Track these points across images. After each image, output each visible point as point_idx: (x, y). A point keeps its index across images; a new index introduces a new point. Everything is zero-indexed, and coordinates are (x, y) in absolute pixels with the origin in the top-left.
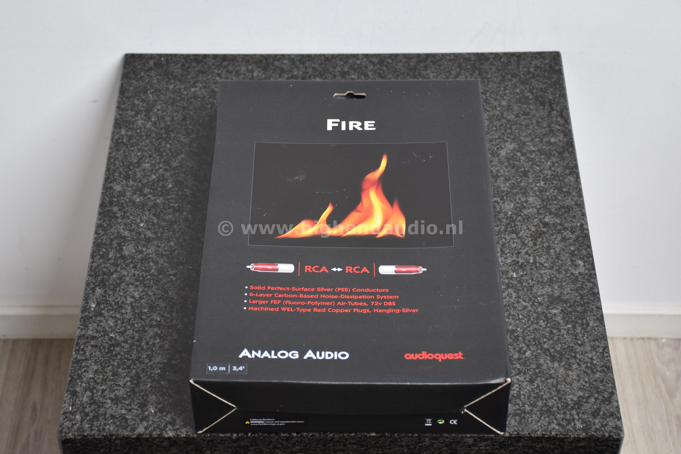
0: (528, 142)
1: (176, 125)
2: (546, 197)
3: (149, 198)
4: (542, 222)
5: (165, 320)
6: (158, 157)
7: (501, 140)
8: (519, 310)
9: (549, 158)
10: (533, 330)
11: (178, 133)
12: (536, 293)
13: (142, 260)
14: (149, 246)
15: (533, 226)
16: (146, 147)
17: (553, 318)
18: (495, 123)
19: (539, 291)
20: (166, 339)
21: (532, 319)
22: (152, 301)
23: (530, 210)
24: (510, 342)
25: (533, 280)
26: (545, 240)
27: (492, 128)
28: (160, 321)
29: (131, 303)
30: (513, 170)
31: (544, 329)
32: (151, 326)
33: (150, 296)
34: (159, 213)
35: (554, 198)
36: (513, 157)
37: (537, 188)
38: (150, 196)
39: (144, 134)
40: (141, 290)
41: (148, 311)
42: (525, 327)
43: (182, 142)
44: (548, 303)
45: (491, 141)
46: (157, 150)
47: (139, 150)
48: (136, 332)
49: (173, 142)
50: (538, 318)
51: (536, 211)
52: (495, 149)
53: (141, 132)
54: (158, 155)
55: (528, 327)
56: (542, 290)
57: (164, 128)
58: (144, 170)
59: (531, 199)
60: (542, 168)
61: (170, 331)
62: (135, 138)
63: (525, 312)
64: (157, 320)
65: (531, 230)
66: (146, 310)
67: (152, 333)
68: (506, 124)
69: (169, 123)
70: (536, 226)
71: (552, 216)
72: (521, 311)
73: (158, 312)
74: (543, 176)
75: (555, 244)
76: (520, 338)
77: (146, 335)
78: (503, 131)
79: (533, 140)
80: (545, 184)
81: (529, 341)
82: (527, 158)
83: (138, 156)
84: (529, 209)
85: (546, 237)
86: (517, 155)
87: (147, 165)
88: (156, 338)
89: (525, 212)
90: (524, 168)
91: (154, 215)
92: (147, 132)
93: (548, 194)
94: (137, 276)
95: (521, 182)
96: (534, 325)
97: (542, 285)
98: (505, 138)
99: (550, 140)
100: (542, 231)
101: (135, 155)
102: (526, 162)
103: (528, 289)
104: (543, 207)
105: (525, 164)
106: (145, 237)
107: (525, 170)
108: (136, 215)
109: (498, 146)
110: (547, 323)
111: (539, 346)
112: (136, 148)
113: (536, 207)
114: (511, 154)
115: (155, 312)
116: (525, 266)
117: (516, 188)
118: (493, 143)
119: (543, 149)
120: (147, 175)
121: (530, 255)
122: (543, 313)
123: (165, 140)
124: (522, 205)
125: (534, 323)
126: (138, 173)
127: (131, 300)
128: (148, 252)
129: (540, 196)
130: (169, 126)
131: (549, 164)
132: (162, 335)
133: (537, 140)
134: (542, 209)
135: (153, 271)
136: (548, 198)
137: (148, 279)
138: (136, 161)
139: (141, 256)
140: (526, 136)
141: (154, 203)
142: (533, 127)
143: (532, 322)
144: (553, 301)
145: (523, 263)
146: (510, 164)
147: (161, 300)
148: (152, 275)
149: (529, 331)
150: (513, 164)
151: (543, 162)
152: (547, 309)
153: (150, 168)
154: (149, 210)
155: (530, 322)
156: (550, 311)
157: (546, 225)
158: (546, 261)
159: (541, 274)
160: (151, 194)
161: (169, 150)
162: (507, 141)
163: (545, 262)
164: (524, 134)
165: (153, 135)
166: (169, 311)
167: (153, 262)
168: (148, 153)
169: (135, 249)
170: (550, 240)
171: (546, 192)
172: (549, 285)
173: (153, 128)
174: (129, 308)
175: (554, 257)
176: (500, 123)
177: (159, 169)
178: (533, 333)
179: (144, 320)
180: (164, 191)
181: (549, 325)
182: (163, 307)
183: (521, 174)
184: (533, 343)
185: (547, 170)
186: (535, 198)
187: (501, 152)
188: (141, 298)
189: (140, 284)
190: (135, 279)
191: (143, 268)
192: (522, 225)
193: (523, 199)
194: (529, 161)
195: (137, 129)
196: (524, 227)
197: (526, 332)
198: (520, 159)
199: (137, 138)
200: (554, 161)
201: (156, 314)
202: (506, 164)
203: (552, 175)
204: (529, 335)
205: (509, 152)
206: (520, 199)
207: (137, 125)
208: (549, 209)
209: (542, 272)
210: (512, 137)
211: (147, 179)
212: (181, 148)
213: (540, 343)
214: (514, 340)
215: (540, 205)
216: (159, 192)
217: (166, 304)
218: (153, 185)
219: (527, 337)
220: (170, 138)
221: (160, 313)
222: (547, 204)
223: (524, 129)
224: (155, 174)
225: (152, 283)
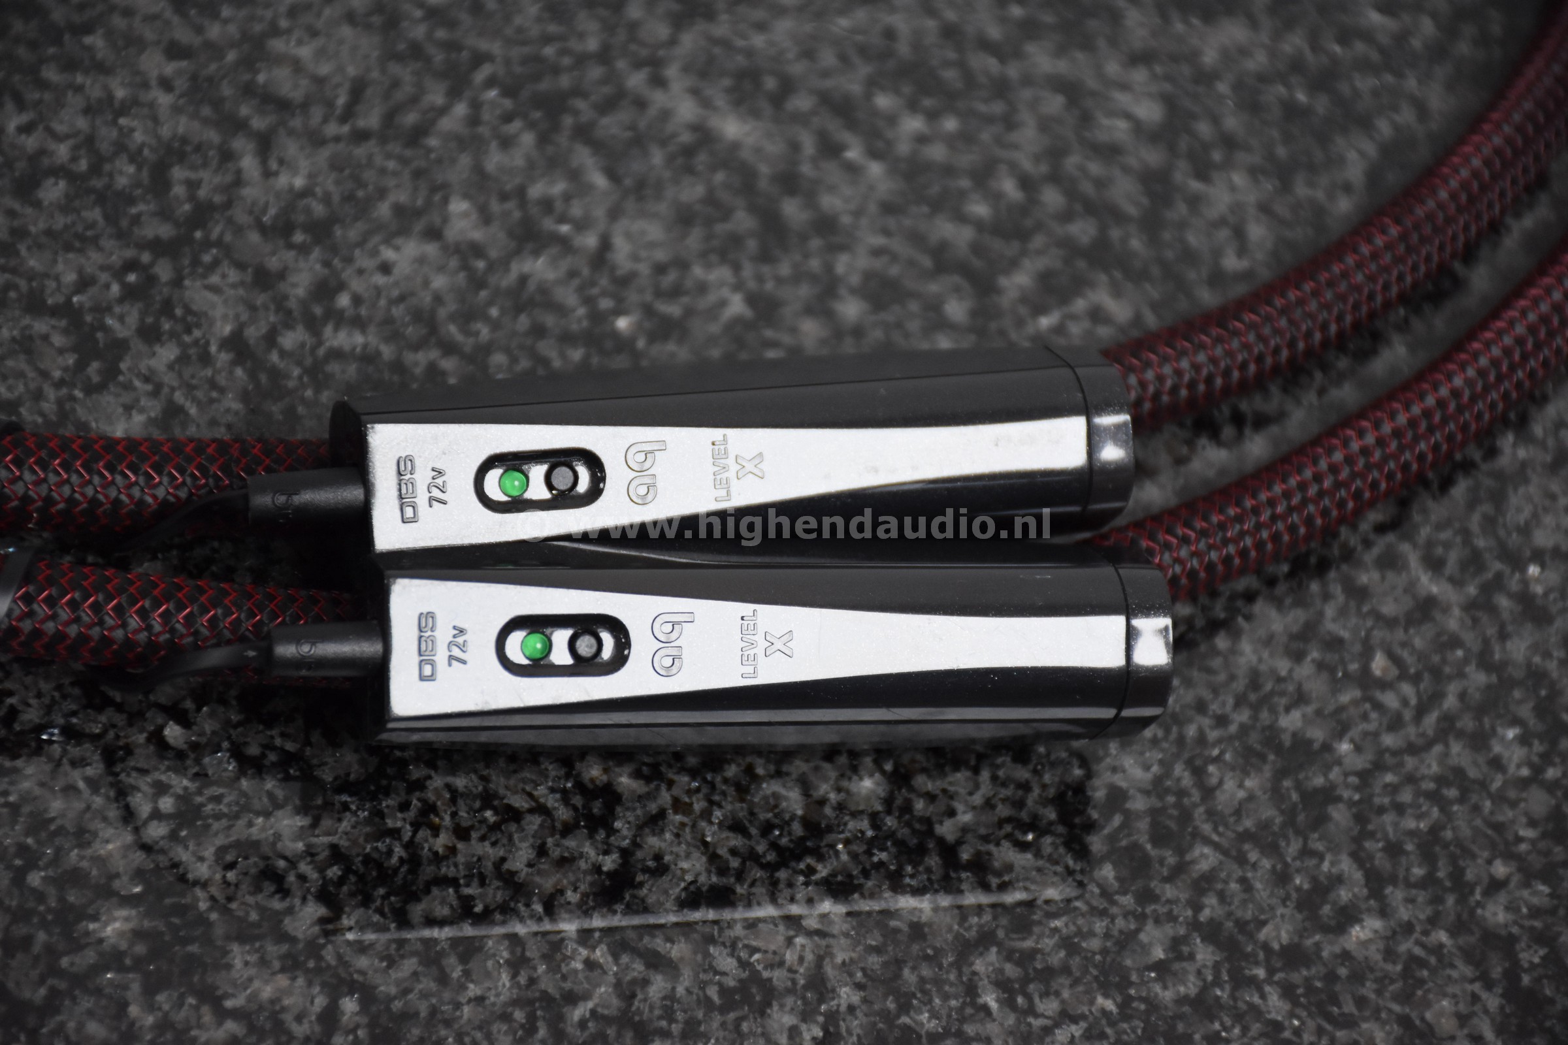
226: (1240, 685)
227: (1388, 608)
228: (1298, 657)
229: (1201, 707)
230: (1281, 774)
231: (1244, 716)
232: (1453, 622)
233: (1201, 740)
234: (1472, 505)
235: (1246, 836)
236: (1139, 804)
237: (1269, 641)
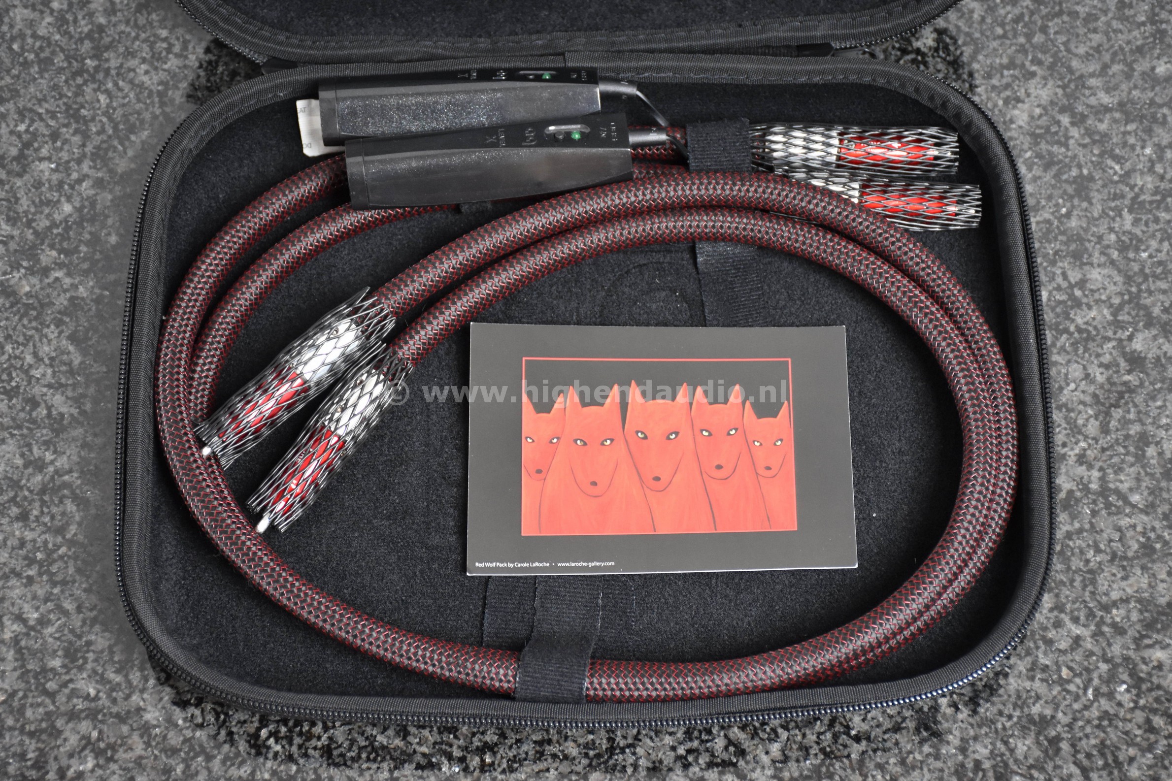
0: (1092, 75)
1: (122, 27)
2: (1136, 267)
3: (57, 279)
4: (1124, 354)
5: (109, 696)
6: (77, 139)
7: (1017, 72)
8: (1060, 651)
9: (1149, 131)
10: (1100, 718)
11: (130, 54)
12: (1106, 594)
13: (43, 491)
14: (61, 445)
15: (1101, 365)
16: (40, 101)
17: (1155, 680)
18: (1002, 12)
19: (1115, 586)
20: (111, 759)
21: (1096, 682)
22: (72, 631)
23: (1093, 313)
24: (1037, 760)
25: (1098, 551)
26: (1132, 416)
27: (992, 29)
28: (97, 698)
29: (16, 640)
30: (1048, 177)
31: (1129, 716)
32: (73, 716)
33: (66, 613)
34: (87, 330)
35: (1159, 270)
36: (1048, 130)
37: (1113, 237)
38: (59, 274)
39: (32, 57)
40: (41, 593)
41: (64, 666)
42: (1076, 706)
43: (141, 86)
44: (1138, 627)
45: (989, 76)
46: (73, 114)
47: (21, 114)
48: (31, 735)
49: (116, 84)
50: (1111, 679)
51: (1110, 318)
52: (1001, 103)
53: (22, 48)
54: (76, 132)
55: (1086, 708)
56: (1124, 584)
57: (89, 36)
58: (38, 184)
59: (1096, 275)
60: (1128, 165)
61: (125, 729)
62: (8, 72)
63: (1077, 658)
64: (89, 694)
65: (1093, 381)
66: (56, 663)
67: (73, 740)
68: (1032, 13)
69: (102, 20)
70: (1107, 367)
71: (1154, 332)
72: (1063, 652)
73: (89, 666)
74: (1130, 195)
75: (1159, 427)
76: (1065, 746)
77: (59, 747)
78: (1022, 40)
79: (1105, 67)
80: (1136, 222)
81: (1089, 756)
82: (1089, 132)
83: (19, 135)
84: (1090, 308)
85: (1136, 406)
86: (1058, 123)
87: (45, 167)
88: (86, 756)
89: (1080, 321)
90: (1080, 166)
91: (72, 338)
92: (41, 48)
93: (1144, 255)
94: (29, 546)
95: (1068, 215)
96: (1103, 701)
97: (1124, 568)
98: (1027, 64)
99: (1153, 69)
100: (1125, 383)
101: (12, 132)
102: (1084, 146)
103: (1083, 581)
104: (1130, 302)
105: (1080, 152)
106: (49, 416)
107: (1081, 175)
108: (21, 339)
109: (1008, 93)
110: (1138, 696)
111: (1116, 772)
112: (11, 105)
113: (1108, 303)
114: (1044, 121)
115: (81, 669)
116: (1078, 501)
117: (1056, 239)
118: (995, 81)
119: (1133, 103)
120: (48, 203)
121: (1090, 467)
122: (1126, 659)
123: (94, 80)
124: (1072, 297)
125: (1103, 695)
126: (21, 194)
127: (15, 627)
128: (58, 464)
129: (1122, 264)
130: (101, 29)
131: (1148, 151)
132: (102, 745)
133: (1116, 68)
134: (1127, 308)
135: (73, 529)
136: (1142, 270)
137: (61, 557)
138: (14, 152)
139: (39, 478)
140: (1087, 57)
141: (72, 299)
142: (1108, 24)
143: (1096, 690)
144: (1155, 621)
145: (1070, 492)
146: (1039, 156)
147: (97, 628)
148: (71, 543)
149: (1089, 722)
150: (1050, 153)
151: (1133, 148)
152: (1138, 648)
153: (55, 177)
154: (59, 323)
155: (1090, 692)
156: (1146, 653)
157: (1136, 361)
158: (1133, 484)
159: (1119, 529)
160: (60, 266)
161: (106, 114)
162: (1033, 74)
163: (1131, 490)
164: (1082, 50)
165: (59, 60)
166: (119, 662)
167: (75, 498)
168: (48, 126)
169: (22, 455)
170: (1147, 414)
171: (1137, 250)
172: (1144, 568)
173: (58, 37)
174: (10, 655)
175: (1158, 471)
176: (1017, 11)
177: (79, 181)
178: (1098, 727)
179: (52, 695)
180: (98, 256)
181: (1142, 702)
182: (102, 652)
183: (1070, 190)
184: (1100, 763)
185: (1142, 173)
186: (1105, 271)
187: (1016, 112)
188: (43, 622)
189: (40, 574)
190: (26, 558)
191: (47, 519)
192: (1069, 361)
193: (1074, 276)
194: (1094, 142)
195: (13, 39)
196: (1076, 371)
197: (1080, 723)
198: (1067, 138)
199: (15, 72)
200: (1164, 143)
201: (85, 675)
202: (1028, 154)
203: (1157, 190)
204: (1087, 736)
205: (1038, 111)
206: (1065, 276)
207: (11, 26)
208: (1146, 308)
209: (1125, 522)
210: (1048, 60)
211: (48, 216)
212: (139, 106)
213: (1118, 764)
214: (1046, 752)
215: (1121, 294)
216: (85, 259)
217: (112, 642)
218: (64, 237)
219: (1084, 742)
220: (107, 72)
221: (95, 672)
222: (1140, 291)
223: (1082, 31)
224: (69, 199)
225: (71, 570)
226: (1013, 699)
227: (1063, 645)
228: (1032, 679)
229: (1001, 713)
230: (1038, 734)
231: (1017, 713)
232: (1088, 644)
233: (1004, 728)
234: (1084, 587)
235: (1030, 767)
236: (987, 765)
237: (1019, 676)
